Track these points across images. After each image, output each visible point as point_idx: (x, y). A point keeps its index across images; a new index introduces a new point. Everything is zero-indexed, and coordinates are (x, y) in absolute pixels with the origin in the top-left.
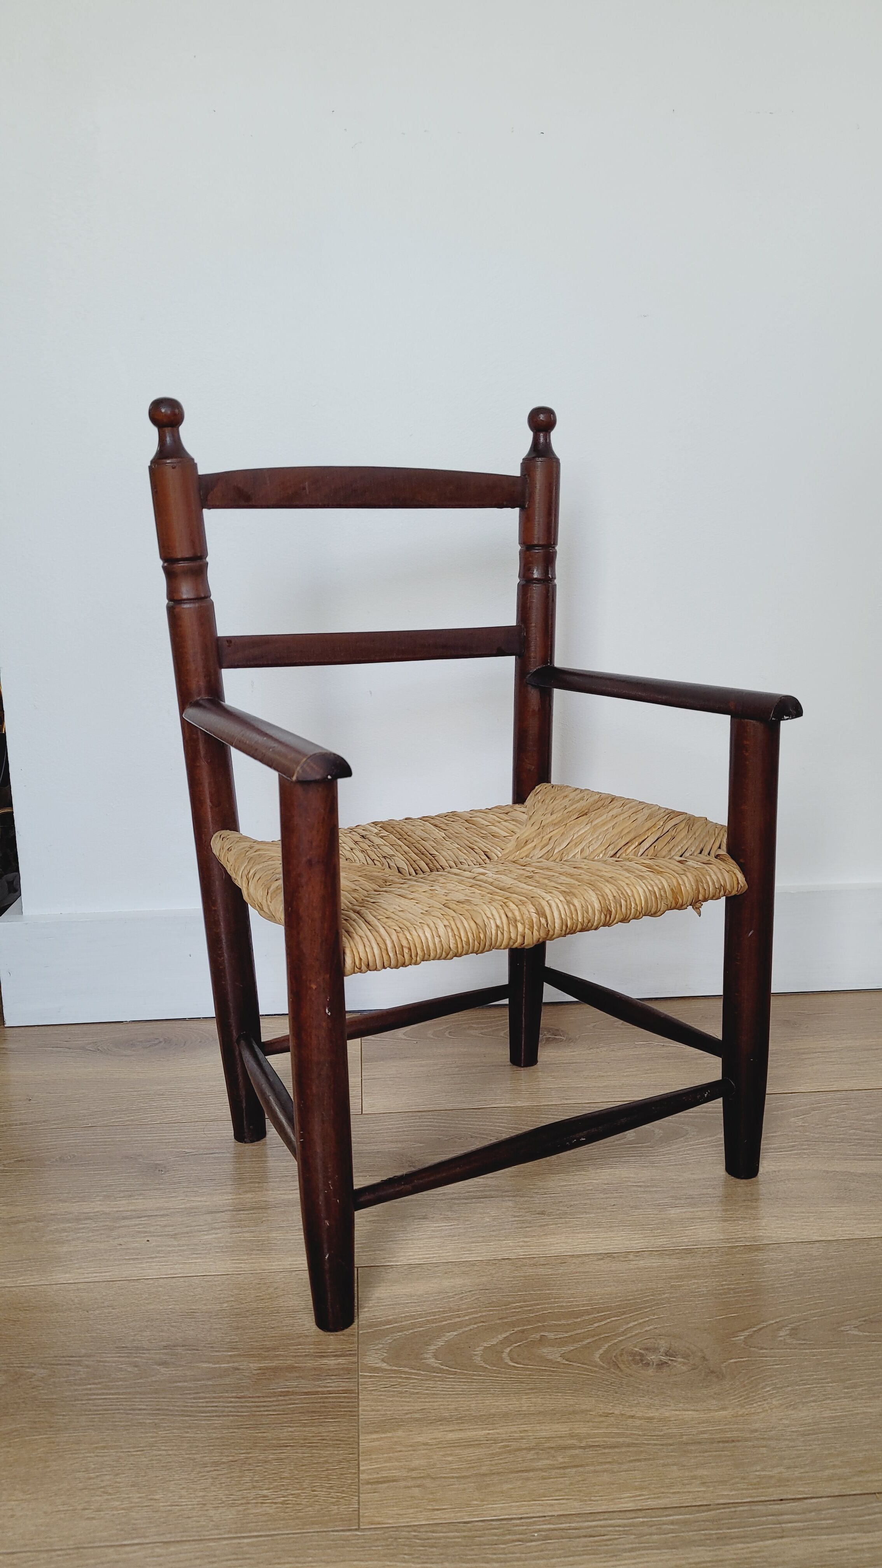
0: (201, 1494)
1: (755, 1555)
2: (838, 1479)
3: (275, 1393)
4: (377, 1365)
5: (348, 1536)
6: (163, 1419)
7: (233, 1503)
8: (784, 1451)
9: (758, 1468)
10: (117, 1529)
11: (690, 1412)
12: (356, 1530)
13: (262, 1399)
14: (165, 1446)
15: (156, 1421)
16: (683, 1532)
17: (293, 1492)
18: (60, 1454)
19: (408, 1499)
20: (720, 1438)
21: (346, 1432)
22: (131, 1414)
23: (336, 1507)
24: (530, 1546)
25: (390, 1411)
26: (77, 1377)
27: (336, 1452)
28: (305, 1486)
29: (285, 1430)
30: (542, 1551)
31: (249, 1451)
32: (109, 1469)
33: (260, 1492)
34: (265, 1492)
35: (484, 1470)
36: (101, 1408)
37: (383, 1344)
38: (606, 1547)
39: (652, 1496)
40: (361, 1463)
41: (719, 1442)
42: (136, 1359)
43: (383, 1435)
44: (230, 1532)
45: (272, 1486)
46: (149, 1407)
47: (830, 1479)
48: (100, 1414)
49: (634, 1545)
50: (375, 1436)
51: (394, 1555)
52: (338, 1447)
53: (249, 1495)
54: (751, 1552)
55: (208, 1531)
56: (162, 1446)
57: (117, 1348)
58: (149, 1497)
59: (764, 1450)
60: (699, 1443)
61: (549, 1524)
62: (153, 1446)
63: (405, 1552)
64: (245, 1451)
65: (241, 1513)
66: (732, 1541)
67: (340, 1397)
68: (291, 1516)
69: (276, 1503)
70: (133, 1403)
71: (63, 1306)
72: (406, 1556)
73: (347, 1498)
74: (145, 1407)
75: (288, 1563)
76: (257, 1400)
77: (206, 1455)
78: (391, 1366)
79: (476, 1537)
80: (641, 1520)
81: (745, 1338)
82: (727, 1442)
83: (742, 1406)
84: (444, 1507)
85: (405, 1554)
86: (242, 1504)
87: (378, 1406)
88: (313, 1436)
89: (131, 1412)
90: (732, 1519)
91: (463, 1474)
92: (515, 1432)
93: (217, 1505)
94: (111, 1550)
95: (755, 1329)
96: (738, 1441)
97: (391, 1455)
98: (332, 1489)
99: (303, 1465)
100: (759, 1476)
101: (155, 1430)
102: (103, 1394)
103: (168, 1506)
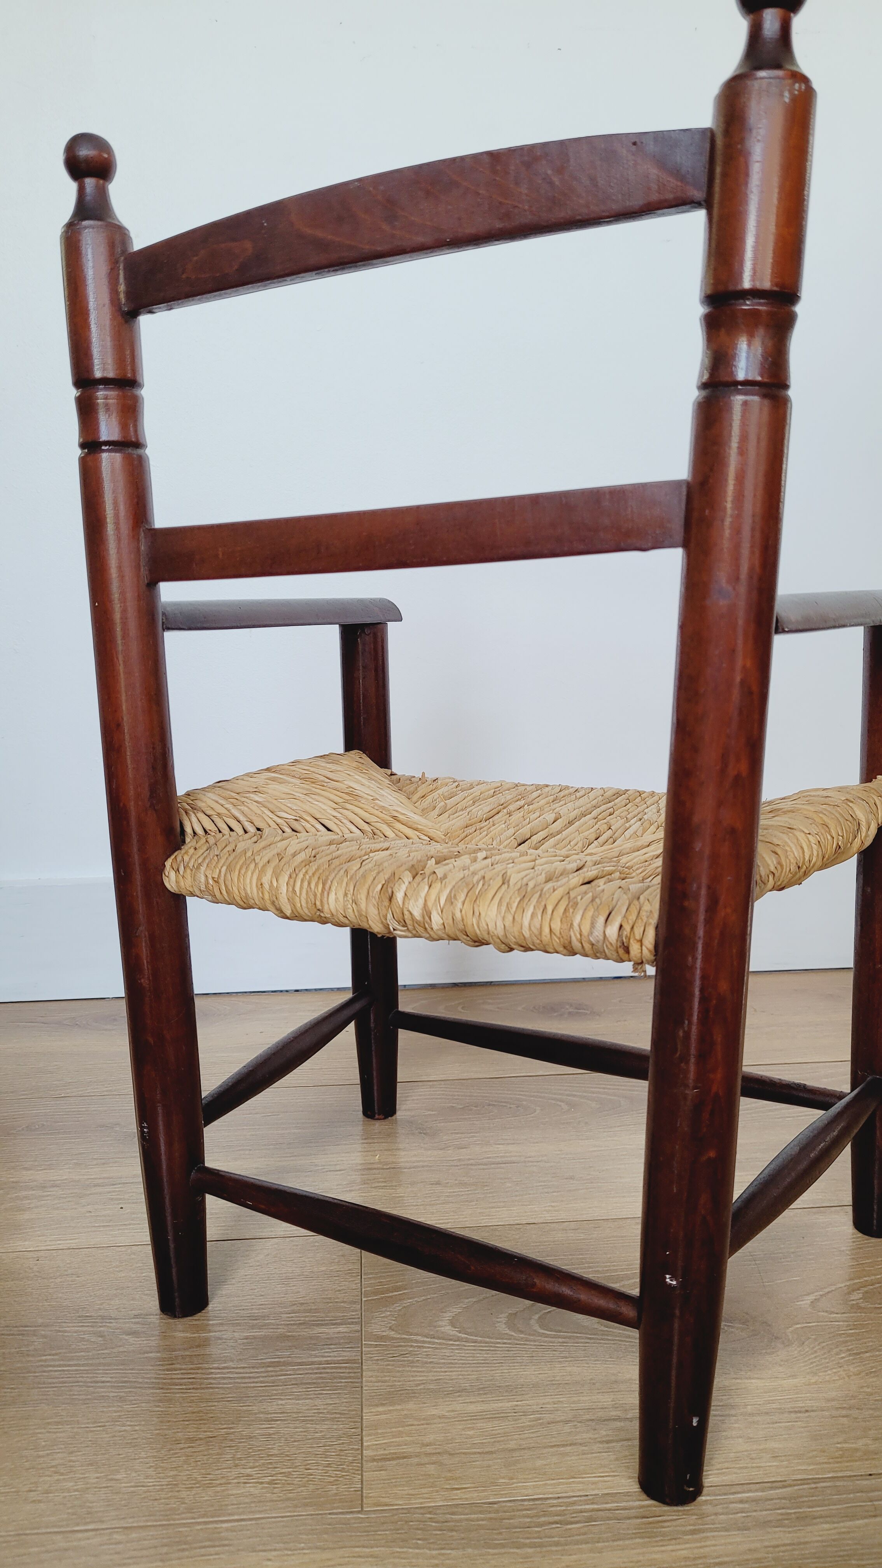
0: (172, 1473)
1: (844, 1536)
3: (263, 1363)
4: (384, 1334)
5: (349, 1519)
6: (130, 1392)
7: (209, 1483)
8: (869, 1421)
10: (68, 1513)
12: (359, 1512)
13: (248, 1370)
14: (131, 1421)
15: (121, 1394)
16: (754, 1511)
17: (283, 1471)
18: (6, 1430)
19: (421, 1478)
20: (791, 1408)
21: (347, 1405)
22: (92, 1387)
23: (334, 1487)
24: (570, 1529)
25: (399, 1381)
26: (31, 1348)
27: (335, 1427)
29: (275, 1403)
30: (585, 1534)
32: (63, 1446)
33: (242, 1471)
34: (248, 1471)
35: (512, 1445)
37: (391, 1311)
40: (365, 1439)
41: (791, 1412)
42: (102, 1329)
43: (391, 1408)
44: (204, 1516)
46: (114, 1380)
48: (55, 1387)
49: (697, 1527)
50: (381, 1409)
51: (403, 1540)
52: (338, 1421)
53: (229, 1474)
54: (839, 1533)
55: (178, 1514)
56: (127, 1421)
57: (79, 1317)
58: (110, 1477)
59: (845, 1420)
60: (767, 1413)
61: (592, 1503)
62: (117, 1421)
63: (417, 1537)
65: (219, 1494)
66: (815, 1521)
67: (340, 1368)
68: (280, 1497)
69: (262, 1483)
70: (95, 1375)
71: (19, 1274)
72: (419, 1542)
73: (348, 1477)
74: (109, 1379)
75: (275, 1550)
76: (242, 1371)
77: (179, 1430)
78: (399, 1334)
79: (504, 1519)
81: (813, 1302)
82: (800, 1412)
83: (815, 1374)
84: (464, 1486)
85: (419, 1539)
86: (221, 1484)
87: (385, 1376)
88: (308, 1410)
89: (93, 1385)
90: (813, 1496)
91: (487, 1450)
92: (548, 1403)
93: (191, 1486)
94: (60, 1537)
95: (821, 1293)
96: (814, 1411)
97: (400, 1429)
98: (331, 1467)
99: (295, 1441)
100: (841, 1449)
101: (119, 1404)
102: (60, 1366)
103: (131, 1487)
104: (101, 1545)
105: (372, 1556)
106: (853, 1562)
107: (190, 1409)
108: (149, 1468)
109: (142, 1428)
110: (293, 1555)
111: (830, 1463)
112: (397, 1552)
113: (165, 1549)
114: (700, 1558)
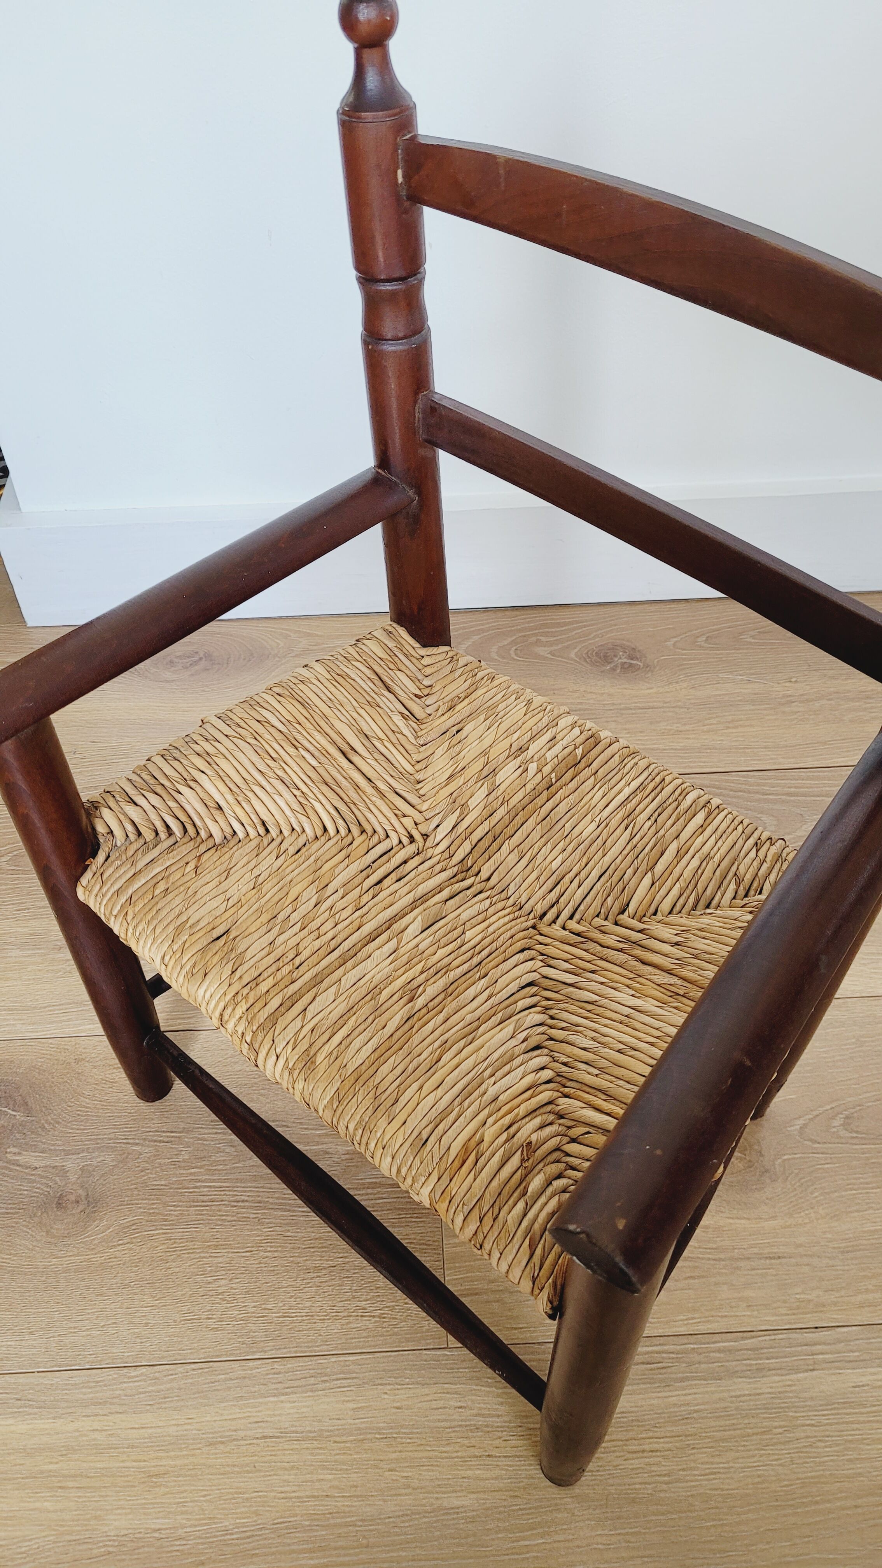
0: (308, 1304)
1: (788, 1389)
2: (869, 1306)
3: (364, 1184)
5: (439, 1356)
7: (336, 1316)
8: (825, 1271)
9: (799, 1290)
10: (239, 1342)
11: (743, 1221)
12: (445, 1347)
14: (271, 1247)
15: (259, 1216)
16: (728, 1361)
17: (389, 1304)
20: (769, 1253)
21: (432, 1235)
22: (235, 1206)
26: (181, 1158)
28: (398, 1298)
31: (345, 1255)
32: (224, 1273)
33: (359, 1304)
34: (363, 1303)
36: (206, 1198)
38: (660, 1376)
39: (703, 1319)
40: (446, 1273)
41: (766, 1258)
44: (336, 1348)
45: (369, 1297)
46: (251, 1199)
47: (861, 1306)
48: (207, 1206)
49: (685, 1375)
52: (425, 1253)
53: (349, 1307)
54: (785, 1385)
55: (318, 1346)
56: (268, 1246)
58: (263, 1306)
59: (806, 1269)
60: (748, 1258)
62: (260, 1246)
64: (341, 1255)
65: (344, 1327)
66: (770, 1373)
68: (388, 1331)
69: (374, 1317)
70: (235, 1193)
74: (246, 1198)
75: (389, 1384)
77: (307, 1258)
80: (692, 1346)
81: (801, 1128)
82: (774, 1258)
83: (791, 1215)
84: (521, 1326)
85: (489, 1378)
86: (344, 1317)
89: (235, 1204)
90: (772, 1347)
93: (322, 1318)
94: (236, 1365)
96: (784, 1257)
97: (473, 1264)
100: (799, 1300)
101: (259, 1227)
102: (205, 1181)
103: (279, 1317)
104: (267, 1374)
105: (456, 1393)
106: (791, 1414)
107: (313, 1234)
108: (290, 1298)
109: (280, 1254)
110: (402, 1389)
111: (788, 1315)
112: (474, 1390)
113: (312, 1381)
114: (684, 1405)
